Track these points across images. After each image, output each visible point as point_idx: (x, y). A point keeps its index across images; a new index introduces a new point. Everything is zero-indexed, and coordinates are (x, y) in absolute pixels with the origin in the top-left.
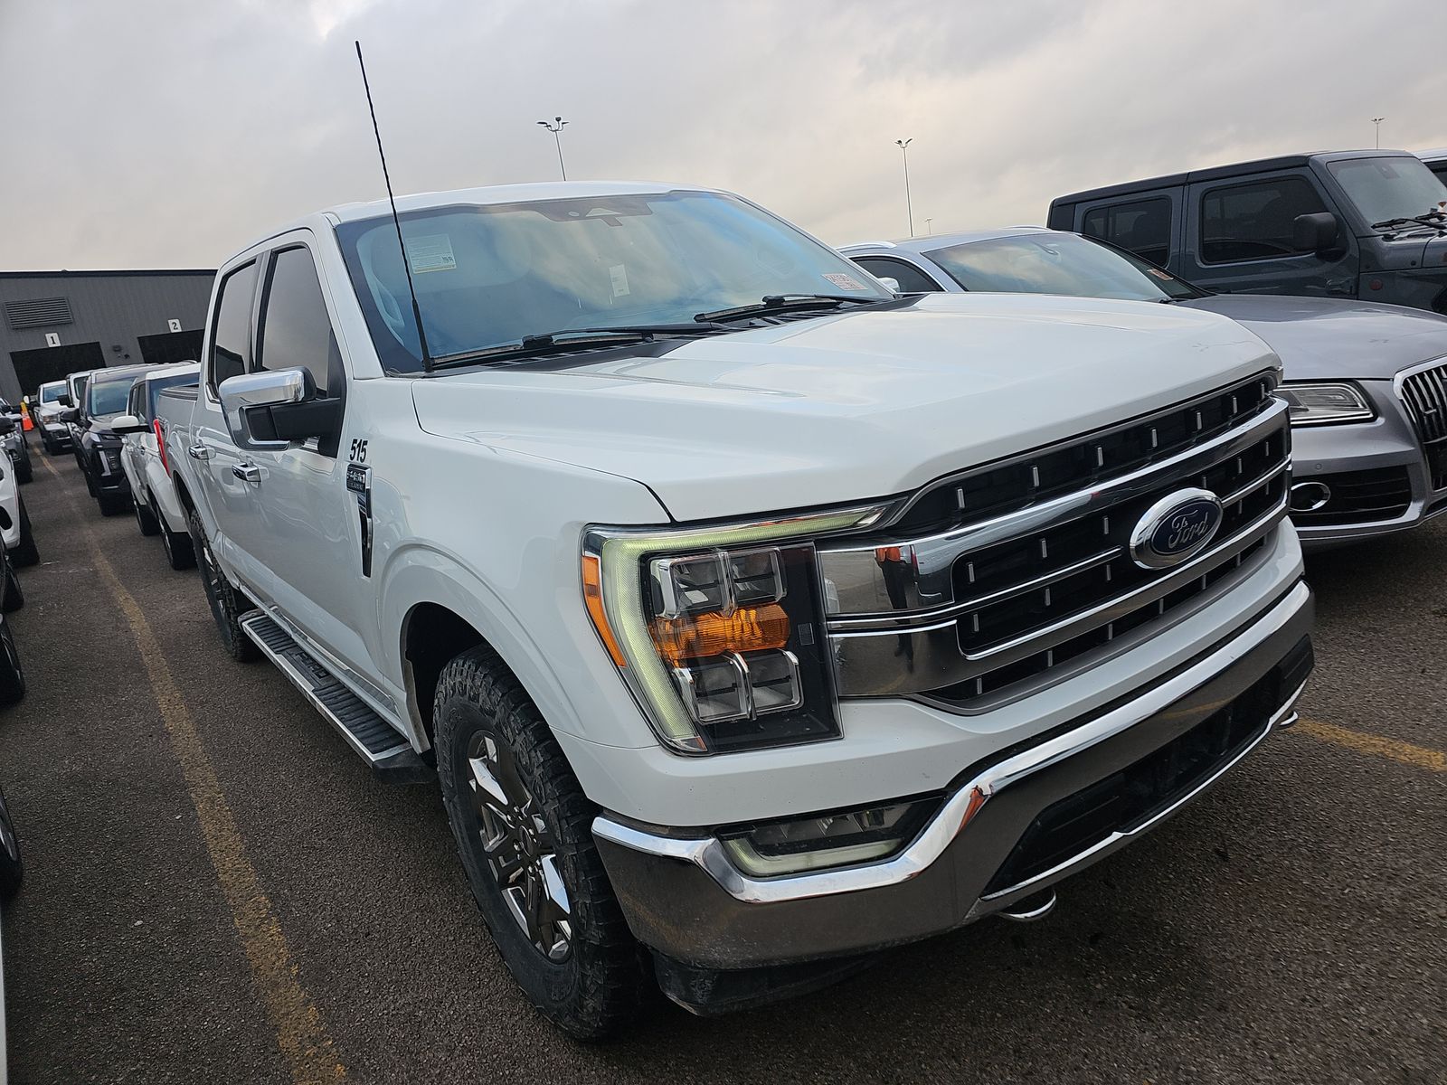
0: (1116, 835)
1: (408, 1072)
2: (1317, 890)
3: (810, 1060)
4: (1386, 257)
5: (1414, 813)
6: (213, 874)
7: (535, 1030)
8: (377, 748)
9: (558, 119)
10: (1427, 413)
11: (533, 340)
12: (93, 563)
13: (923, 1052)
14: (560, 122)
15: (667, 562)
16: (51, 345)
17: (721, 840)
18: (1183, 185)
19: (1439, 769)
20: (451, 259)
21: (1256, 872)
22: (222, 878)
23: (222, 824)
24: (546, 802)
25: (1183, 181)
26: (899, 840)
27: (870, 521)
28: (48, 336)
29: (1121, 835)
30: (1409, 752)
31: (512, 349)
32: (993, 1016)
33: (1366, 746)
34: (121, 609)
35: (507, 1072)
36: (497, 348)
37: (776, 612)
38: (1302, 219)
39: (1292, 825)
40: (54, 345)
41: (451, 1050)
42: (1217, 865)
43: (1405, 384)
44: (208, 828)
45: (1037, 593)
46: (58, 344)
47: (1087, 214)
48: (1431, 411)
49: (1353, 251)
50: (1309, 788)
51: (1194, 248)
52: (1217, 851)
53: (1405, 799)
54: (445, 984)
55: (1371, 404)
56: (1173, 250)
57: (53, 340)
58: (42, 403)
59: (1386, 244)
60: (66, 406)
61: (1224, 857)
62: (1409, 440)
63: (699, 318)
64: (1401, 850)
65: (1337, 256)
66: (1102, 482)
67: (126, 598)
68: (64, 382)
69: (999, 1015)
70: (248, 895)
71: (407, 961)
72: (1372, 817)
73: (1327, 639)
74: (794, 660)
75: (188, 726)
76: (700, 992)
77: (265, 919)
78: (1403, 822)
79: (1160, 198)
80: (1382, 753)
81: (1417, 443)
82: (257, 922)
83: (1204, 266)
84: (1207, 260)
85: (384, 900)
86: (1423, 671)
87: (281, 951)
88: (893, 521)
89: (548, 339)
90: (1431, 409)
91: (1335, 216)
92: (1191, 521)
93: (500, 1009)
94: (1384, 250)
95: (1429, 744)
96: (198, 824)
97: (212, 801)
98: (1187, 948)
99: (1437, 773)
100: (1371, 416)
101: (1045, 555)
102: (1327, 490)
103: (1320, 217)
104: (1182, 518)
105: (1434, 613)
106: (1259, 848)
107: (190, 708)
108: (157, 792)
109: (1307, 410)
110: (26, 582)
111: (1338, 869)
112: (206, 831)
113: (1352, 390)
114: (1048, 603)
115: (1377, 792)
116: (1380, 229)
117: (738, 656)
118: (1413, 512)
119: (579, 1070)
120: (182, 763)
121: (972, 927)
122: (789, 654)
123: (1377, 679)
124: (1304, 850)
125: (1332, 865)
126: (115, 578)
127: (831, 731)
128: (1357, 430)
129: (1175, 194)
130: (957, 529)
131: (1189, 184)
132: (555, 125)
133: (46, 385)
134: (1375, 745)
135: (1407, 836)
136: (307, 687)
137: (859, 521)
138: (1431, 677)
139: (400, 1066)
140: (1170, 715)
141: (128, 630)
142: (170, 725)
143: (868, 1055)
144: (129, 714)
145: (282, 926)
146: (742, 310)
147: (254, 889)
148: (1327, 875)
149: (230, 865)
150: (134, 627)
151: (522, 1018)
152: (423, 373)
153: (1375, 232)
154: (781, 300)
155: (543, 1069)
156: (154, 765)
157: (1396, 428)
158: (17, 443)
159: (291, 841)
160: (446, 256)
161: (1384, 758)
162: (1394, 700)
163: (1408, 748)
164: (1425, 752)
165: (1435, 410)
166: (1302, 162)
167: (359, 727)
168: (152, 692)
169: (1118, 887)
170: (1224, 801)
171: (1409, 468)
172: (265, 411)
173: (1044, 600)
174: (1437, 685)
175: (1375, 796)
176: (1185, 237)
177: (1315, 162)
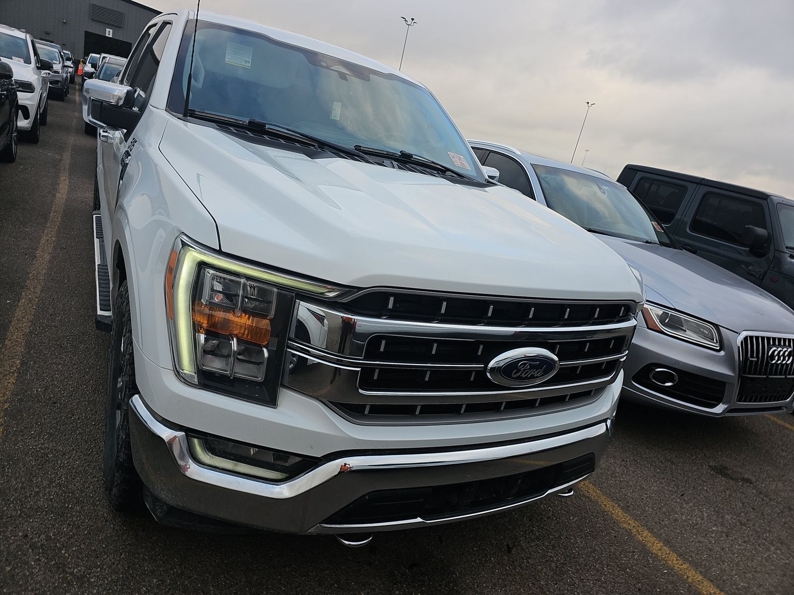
0: (419, 520)
1: (23, 484)
2: (545, 589)
3: (224, 567)
4: (786, 266)
5: (624, 570)
6: (4, 338)
7: (100, 490)
8: (104, 308)
9: (413, 19)
10: (751, 359)
11: (254, 123)
12: (62, 155)
13: (283, 588)
14: (413, 21)
15: (212, 272)
16: (107, 35)
17: (187, 435)
18: (698, 184)
19: (654, 551)
20: (249, 63)
21: (520, 566)
22: (7, 342)
23: (27, 314)
24: (124, 375)
25: (698, 182)
26: (288, 475)
27: (331, 295)
28: (108, 30)
29: (422, 520)
30: (645, 536)
31: (241, 123)
32: (333, 585)
33: (624, 522)
34: (59, 184)
35: (70, 506)
36: (233, 119)
37: (265, 324)
38: (749, 228)
39: (557, 548)
40: (109, 36)
41: (51, 482)
42: (503, 554)
43: (746, 338)
44: (18, 313)
45: (422, 372)
46: (111, 36)
47: (642, 179)
48: (753, 359)
49: (771, 255)
50: (579, 532)
51: (688, 219)
52: (508, 546)
53: (625, 560)
54: (74, 446)
55: (721, 341)
56: (678, 217)
57: (109, 33)
58: (87, 63)
59: (789, 259)
60: (94, 69)
61: (509, 550)
62: (733, 370)
63: (358, 148)
64: (604, 587)
65: (760, 255)
66: (488, 326)
67: (65, 179)
68: (99, 56)
69: (336, 586)
70: (12, 356)
71: (63, 425)
72: (601, 563)
73: (644, 456)
74: (266, 354)
75: (47, 257)
76: (159, 510)
77: (11, 373)
78: (616, 573)
79: (683, 186)
80: (630, 530)
81: (737, 373)
82: (7, 373)
83: (689, 232)
84: (692, 229)
85: (75, 389)
86: (683, 495)
87: (8, 393)
88: (345, 300)
89: (264, 125)
90: (754, 358)
91: (769, 233)
92: (532, 367)
93: (91, 471)
94: (787, 262)
95: (658, 536)
96: (15, 310)
97: (30, 300)
98: (457, 592)
99: (652, 554)
100: (718, 348)
101: (434, 352)
102: (677, 378)
103: (760, 231)
104: (527, 363)
105: (710, 466)
106: (530, 554)
107: (55, 248)
108: (8, 284)
109: (686, 331)
110: (21, 151)
111: (564, 583)
112: (16, 315)
113: (714, 331)
114: (427, 379)
115: (613, 550)
116: (790, 250)
117: (235, 339)
118: (719, 409)
119: (106, 521)
120: (30, 275)
121: (311, 537)
122: (265, 350)
123: (655, 488)
124: (553, 565)
125: (562, 580)
126: (67, 167)
127: (271, 401)
128: (707, 353)
129: (691, 187)
130: (385, 319)
131: (701, 184)
132: (410, 22)
133: (93, 55)
134: (629, 524)
135: (612, 580)
136: (98, 261)
137: (326, 292)
138: (684, 500)
139: (21, 479)
140: (520, 460)
141: (54, 196)
142: (39, 253)
143: (255, 578)
144: (24, 239)
145: (17, 380)
146: (385, 153)
147: (17, 355)
148: (556, 584)
149: (15, 337)
150: (58, 195)
151: (98, 481)
152: (181, 116)
153: (786, 250)
154: (410, 156)
155: (89, 513)
156: (16, 270)
157: (729, 361)
158: (63, 78)
159: (53, 338)
160: (247, 60)
161: (629, 533)
162: (656, 504)
163: (646, 533)
164: (653, 539)
165: (756, 359)
166: (764, 197)
167: (105, 293)
168: (43, 232)
169: (444, 543)
170: (530, 520)
171: (727, 385)
172: (100, 103)
173: (425, 377)
174: (685, 506)
175: (610, 552)
176: (686, 213)
177: (772, 200)
